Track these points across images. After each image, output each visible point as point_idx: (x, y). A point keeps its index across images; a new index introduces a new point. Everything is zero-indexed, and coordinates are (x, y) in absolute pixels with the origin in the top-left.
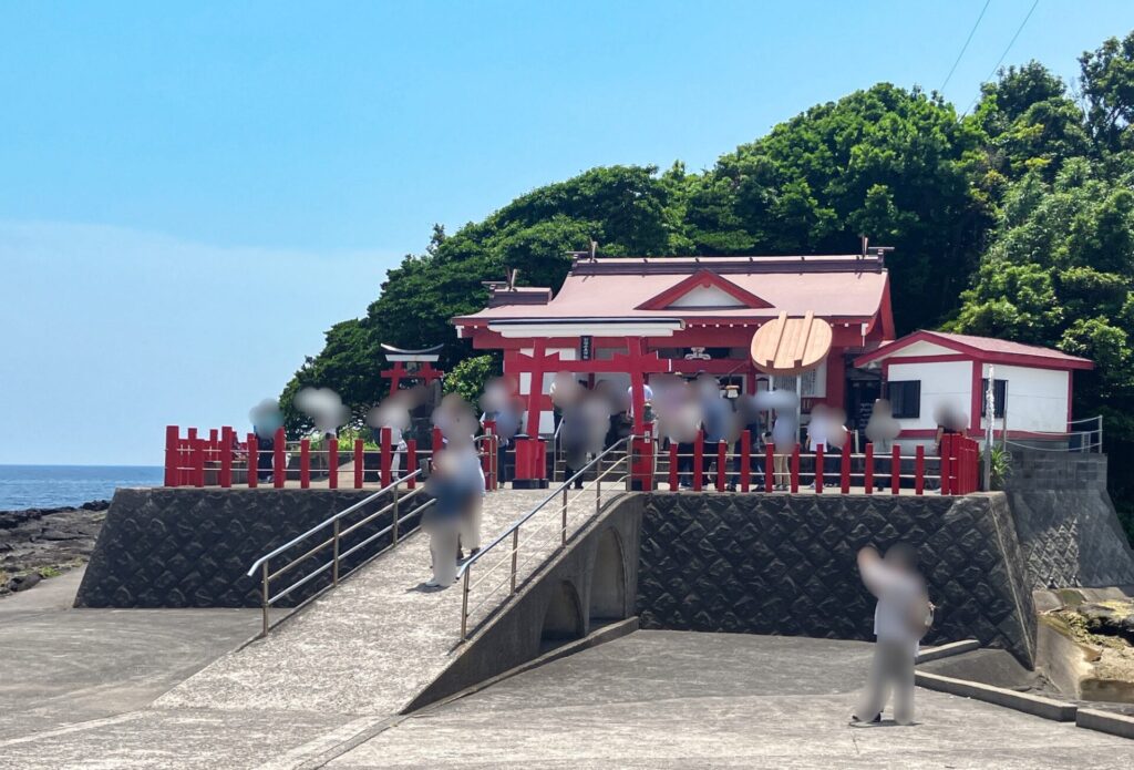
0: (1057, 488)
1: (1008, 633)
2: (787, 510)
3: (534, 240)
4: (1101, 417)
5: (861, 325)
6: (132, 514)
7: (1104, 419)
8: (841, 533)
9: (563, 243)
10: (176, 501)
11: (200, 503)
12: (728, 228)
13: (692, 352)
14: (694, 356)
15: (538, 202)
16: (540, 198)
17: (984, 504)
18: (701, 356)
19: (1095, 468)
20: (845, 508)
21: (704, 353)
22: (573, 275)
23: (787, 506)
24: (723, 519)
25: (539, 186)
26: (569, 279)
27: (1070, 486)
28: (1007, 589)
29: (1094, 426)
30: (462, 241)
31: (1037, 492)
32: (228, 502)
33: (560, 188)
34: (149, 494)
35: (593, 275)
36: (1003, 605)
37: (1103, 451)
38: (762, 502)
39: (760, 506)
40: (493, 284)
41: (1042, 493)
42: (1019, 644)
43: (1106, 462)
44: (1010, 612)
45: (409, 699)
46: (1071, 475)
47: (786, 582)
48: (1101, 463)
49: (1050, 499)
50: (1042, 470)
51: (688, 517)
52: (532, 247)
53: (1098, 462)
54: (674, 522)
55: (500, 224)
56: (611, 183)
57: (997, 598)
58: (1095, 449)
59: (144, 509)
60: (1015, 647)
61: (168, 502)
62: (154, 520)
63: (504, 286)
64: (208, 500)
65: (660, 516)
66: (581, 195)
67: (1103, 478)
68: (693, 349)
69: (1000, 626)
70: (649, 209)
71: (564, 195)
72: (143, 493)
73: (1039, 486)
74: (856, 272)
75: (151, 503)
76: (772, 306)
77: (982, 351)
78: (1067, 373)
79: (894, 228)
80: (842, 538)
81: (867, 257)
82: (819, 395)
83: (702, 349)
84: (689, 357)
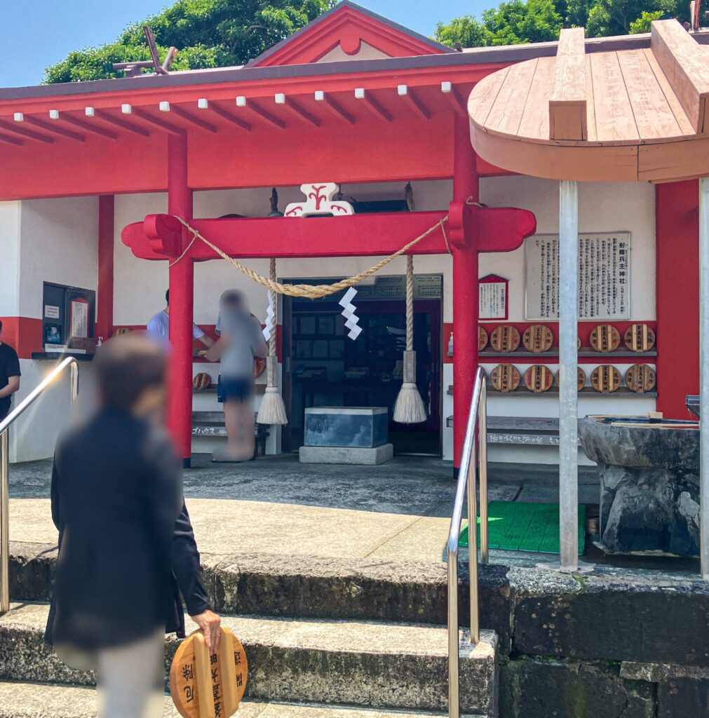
13: (303, 198)
14: (309, 207)
18: (325, 207)
21: (338, 197)
68: (306, 189)
82: (636, 317)
83: (330, 188)
84: (297, 210)
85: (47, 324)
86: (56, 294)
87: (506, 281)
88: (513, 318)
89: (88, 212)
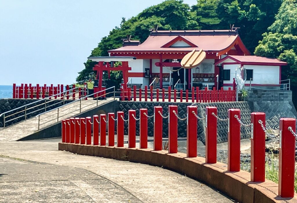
0: (271, 100)
1: (201, 136)
2: (153, 106)
3: (142, 25)
4: (290, 79)
5: (216, 53)
6: (4, 105)
7: (290, 80)
8: (165, 112)
9: (151, 25)
10: (13, 102)
11: (18, 103)
12: (212, 17)
14: (174, 62)
15: (149, 11)
16: (149, 10)
17: (199, 105)
18: (176, 62)
19: (287, 95)
20: (166, 105)
21: (177, 61)
22: (151, 36)
23: (153, 105)
24: (138, 108)
25: (150, 6)
26: (150, 37)
27: (277, 100)
28: (202, 126)
29: (288, 82)
30: (128, 23)
31: (263, 102)
32: (25, 102)
33: (154, 7)
34: (7, 100)
35: (156, 36)
36: (200, 130)
37: (290, 90)
38: (147, 104)
39: (146, 105)
40: (124, 39)
41: (265, 102)
42: (204, 139)
43: (292, 93)
44: (202, 131)
45: (19, 139)
46: (277, 97)
47: (151, 123)
48: (290, 94)
49: (268, 104)
50: (265, 95)
51: (129, 107)
52: (141, 27)
53: (288, 93)
54: (126, 109)
55: (139, 18)
56: (168, 6)
57: (199, 128)
58: (288, 89)
59: (6, 103)
60: (203, 140)
61: (12, 102)
62: (8, 106)
63: (127, 40)
64: (20, 102)
65: (123, 107)
66: (160, 10)
67: (290, 97)
68: (174, 60)
69: (200, 135)
70: (178, 14)
71: (155, 9)
72: (6, 100)
73: (264, 100)
74: (229, 35)
75: (8, 102)
76: (197, 47)
77: (240, 62)
78: (279, 67)
79: (258, 18)
80: (165, 113)
81: (233, 31)
82: (213, 73)
83: (176, 60)
84: (173, 62)
85: (145, 73)
86: (146, 69)
87: (199, 68)
88: (200, 73)
89: (149, 60)
